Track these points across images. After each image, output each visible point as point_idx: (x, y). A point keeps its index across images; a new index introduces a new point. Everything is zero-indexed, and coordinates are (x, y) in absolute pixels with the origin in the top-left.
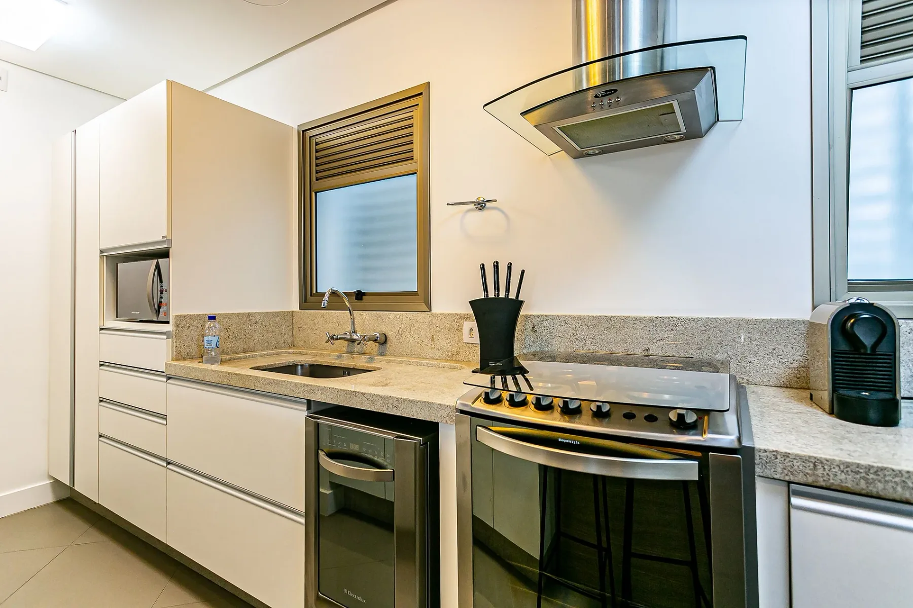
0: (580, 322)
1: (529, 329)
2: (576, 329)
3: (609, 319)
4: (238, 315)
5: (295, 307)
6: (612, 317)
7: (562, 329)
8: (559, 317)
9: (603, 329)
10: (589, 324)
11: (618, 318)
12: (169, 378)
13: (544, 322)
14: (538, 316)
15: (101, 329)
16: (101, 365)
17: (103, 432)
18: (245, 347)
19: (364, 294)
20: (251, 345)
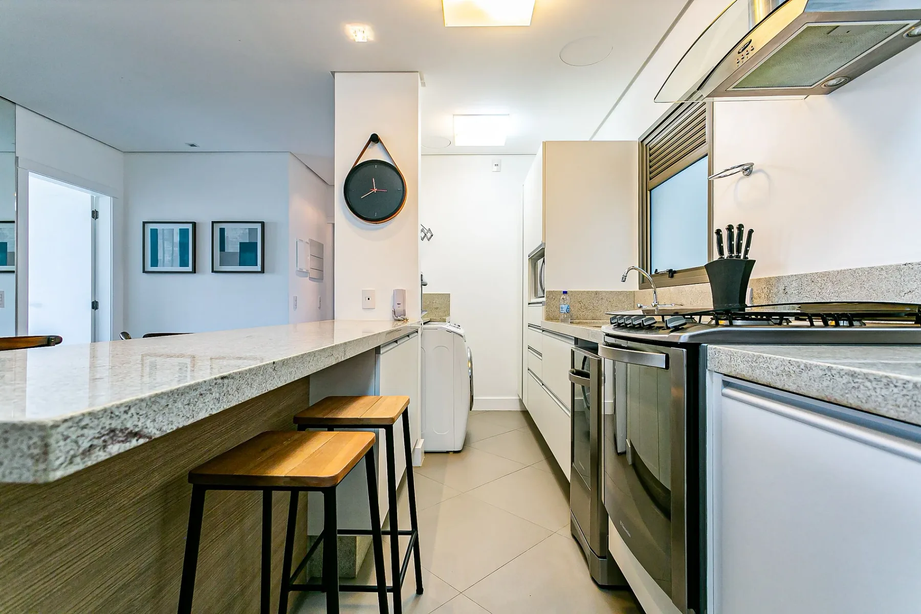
0: (825, 278)
1: (782, 291)
2: (822, 287)
3: (853, 272)
4: (588, 292)
5: (636, 288)
6: (857, 269)
7: (809, 288)
8: (806, 275)
9: (847, 285)
10: (835, 280)
11: (862, 270)
12: (543, 331)
13: (794, 282)
14: (789, 277)
15: (529, 304)
16: (529, 326)
17: (530, 368)
18: (594, 316)
19: (675, 272)
20: (598, 314)
